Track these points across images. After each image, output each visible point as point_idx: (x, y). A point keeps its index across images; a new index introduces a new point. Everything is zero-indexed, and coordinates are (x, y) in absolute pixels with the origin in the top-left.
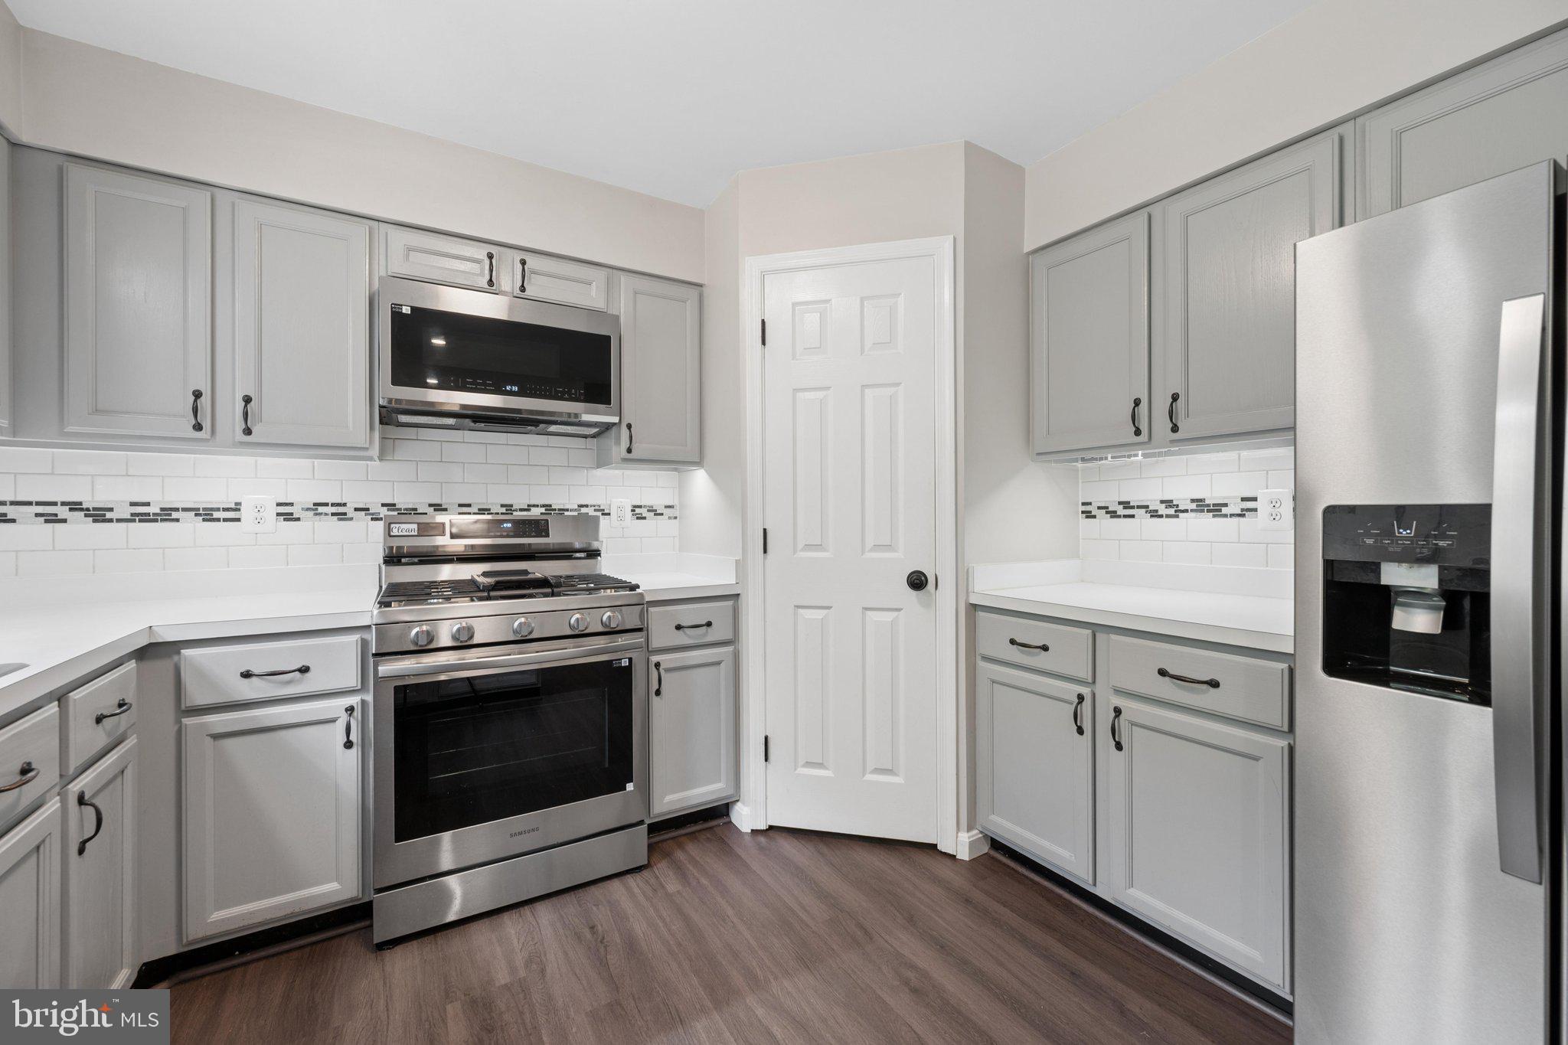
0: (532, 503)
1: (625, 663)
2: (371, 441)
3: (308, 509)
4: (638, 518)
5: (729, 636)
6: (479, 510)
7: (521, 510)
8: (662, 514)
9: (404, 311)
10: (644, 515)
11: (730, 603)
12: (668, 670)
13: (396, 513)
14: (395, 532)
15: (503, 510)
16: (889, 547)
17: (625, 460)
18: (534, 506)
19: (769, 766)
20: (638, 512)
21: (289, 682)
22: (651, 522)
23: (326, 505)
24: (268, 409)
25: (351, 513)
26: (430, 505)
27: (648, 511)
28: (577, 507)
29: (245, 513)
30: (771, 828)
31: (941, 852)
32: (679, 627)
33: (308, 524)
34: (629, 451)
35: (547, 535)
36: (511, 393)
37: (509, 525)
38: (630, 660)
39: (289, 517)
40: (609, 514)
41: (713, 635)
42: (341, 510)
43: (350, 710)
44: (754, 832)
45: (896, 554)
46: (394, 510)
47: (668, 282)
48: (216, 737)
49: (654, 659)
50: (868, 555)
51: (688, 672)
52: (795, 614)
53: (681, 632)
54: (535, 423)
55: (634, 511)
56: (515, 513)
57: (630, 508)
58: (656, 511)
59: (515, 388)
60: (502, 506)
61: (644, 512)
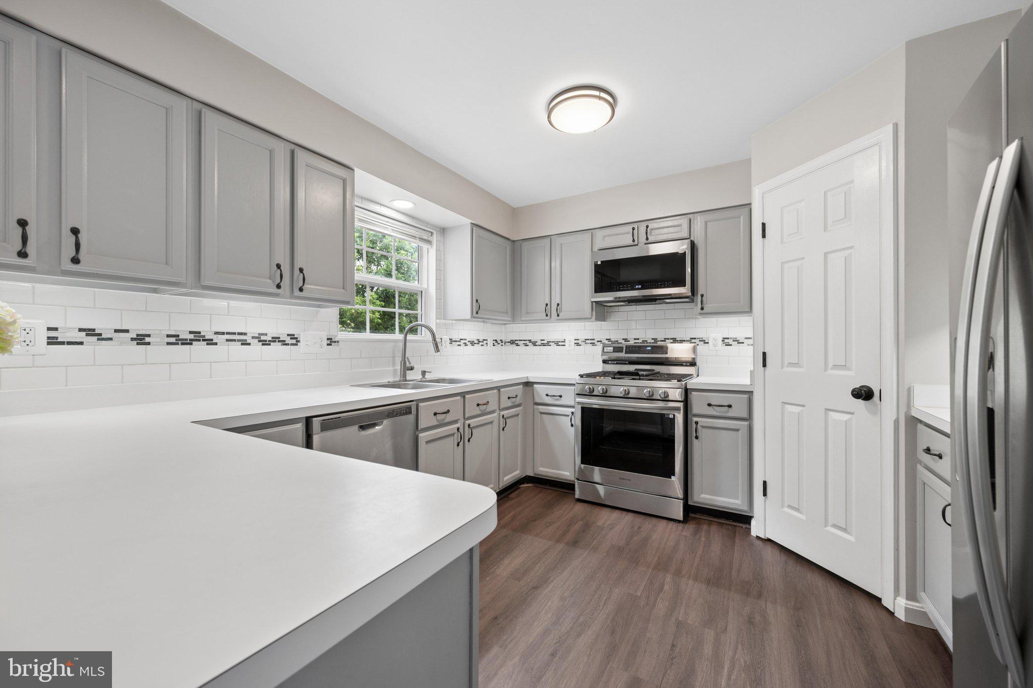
0: (666, 337)
1: (671, 416)
2: (592, 315)
3: (583, 341)
4: (726, 345)
5: (745, 415)
6: (643, 341)
7: (661, 341)
8: (743, 343)
9: (598, 263)
10: (730, 344)
11: (746, 396)
12: (703, 427)
13: (611, 343)
14: (605, 351)
15: (653, 341)
16: (844, 367)
17: (701, 314)
18: (667, 339)
19: (768, 501)
20: (726, 342)
21: (557, 400)
22: (735, 347)
23: (588, 340)
24: (564, 307)
25: (596, 343)
26: (623, 339)
27: (733, 341)
28: (689, 339)
29: (567, 343)
30: (769, 540)
31: (883, 605)
32: (709, 405)
33: (583, 347)
34: (702, 309)
35: (667, 353)
36: (639, 289)
37: (650, 348)
38: (674, 415)
39: (578, 344)
40: (708, 343)
41: (731, 413)
42: (593, 341)
43: (573, 413)
44: (758, 537)
45: (850, 372)
46: (610, 341)
47: (727, 209)
48: (541, 413)
49: (695, 419)
50: (830, 372)
51: (716, 431)
52: (783, 409)
53: (711, 408)
54: (655, 300)
55: (724, 341)
56: (658, 343)
57: (721, 339)
58: (739, 341)
59: (640, 287)
60: (652, 339)
61: (730, 341)
